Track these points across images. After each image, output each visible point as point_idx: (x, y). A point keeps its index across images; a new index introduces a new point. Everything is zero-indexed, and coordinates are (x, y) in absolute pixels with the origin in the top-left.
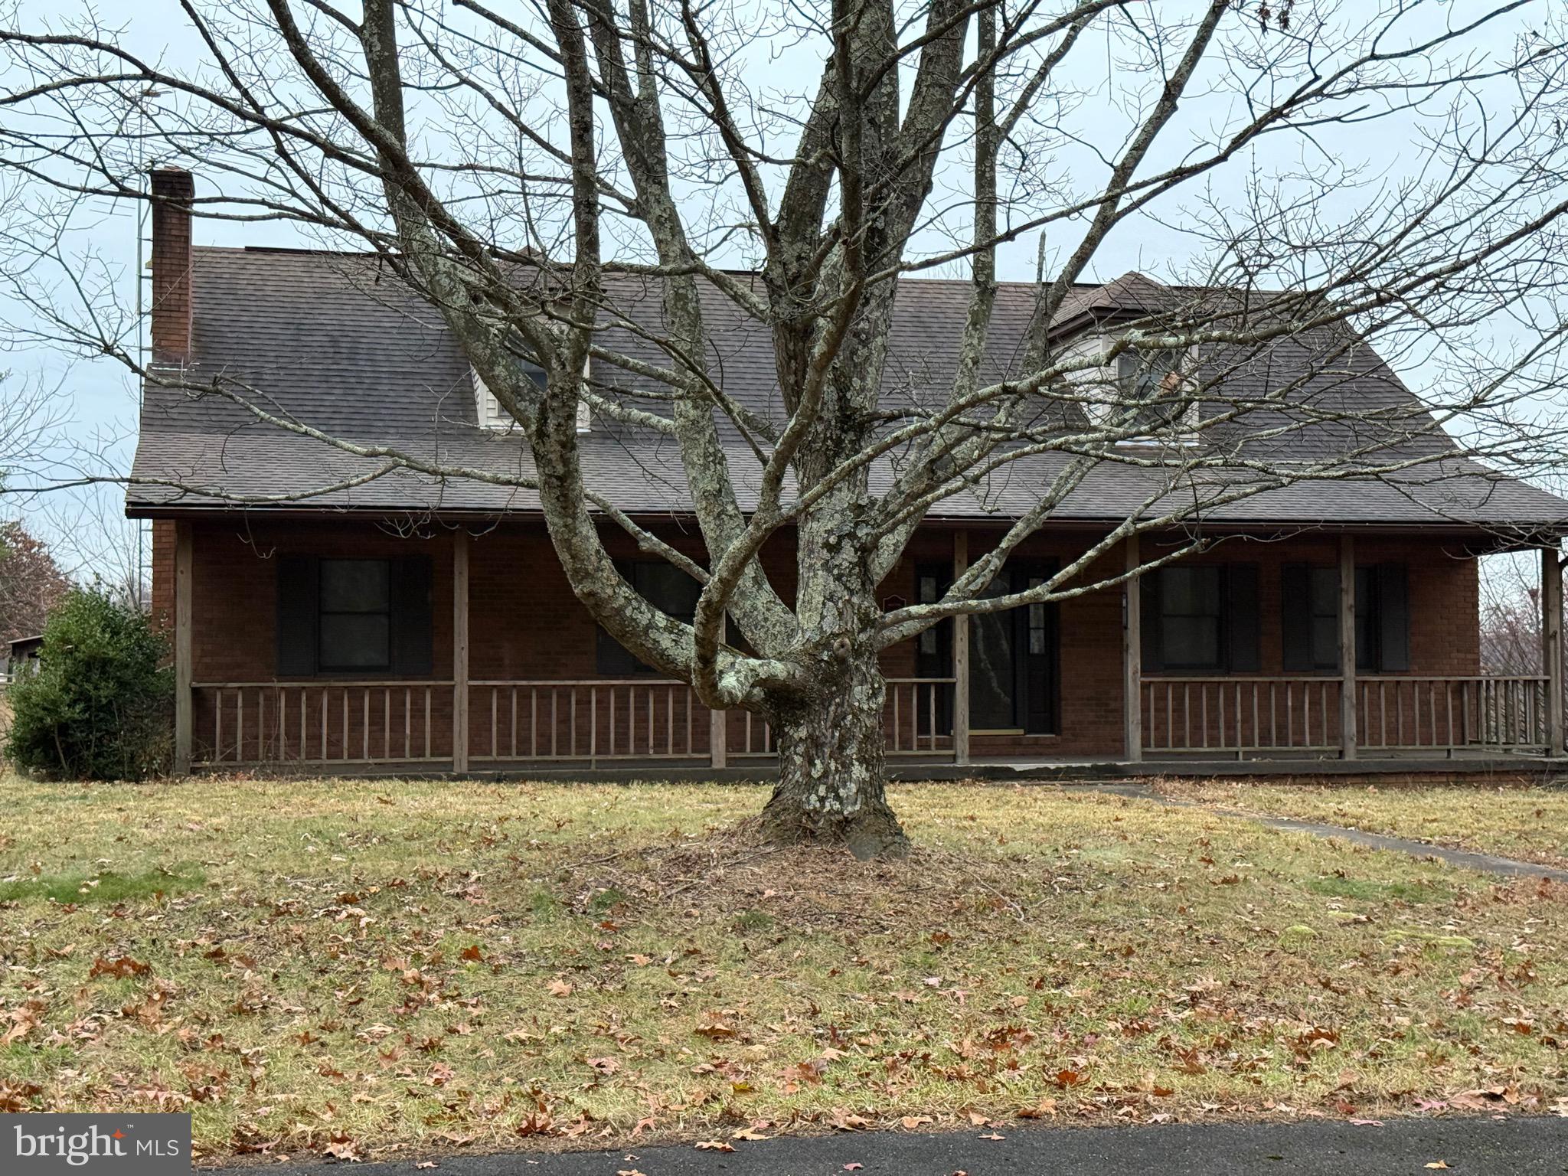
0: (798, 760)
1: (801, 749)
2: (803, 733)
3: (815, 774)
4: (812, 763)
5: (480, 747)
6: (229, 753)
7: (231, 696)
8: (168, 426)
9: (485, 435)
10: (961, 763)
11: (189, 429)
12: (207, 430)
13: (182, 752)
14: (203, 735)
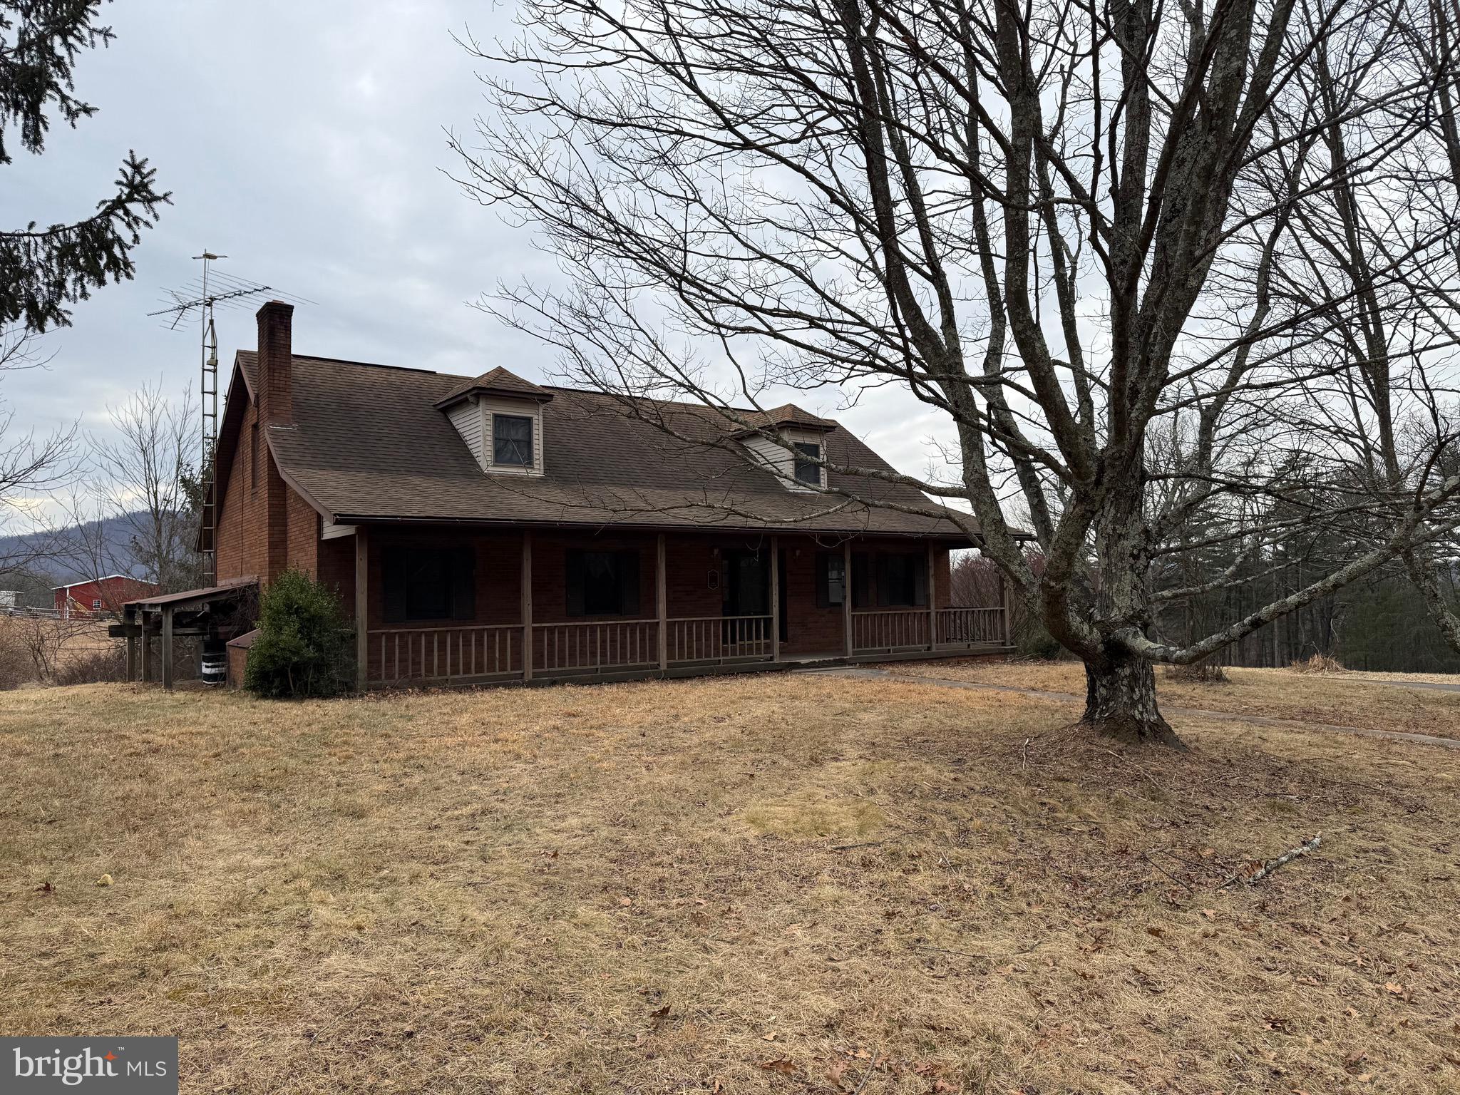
0: (1125, 689)
1: (1125, 682)
2: (1127, 671)
3: (1136, 697)
4: (1133, 691)
5: (537, 663)
6: (390, 676)
7: (390, 638)
8: (297, 464)
9: (488, 476)
10: (776, 661)
11: (311, 466)
12: (322, 468)
13: (362, 675)
14: (373, 663)
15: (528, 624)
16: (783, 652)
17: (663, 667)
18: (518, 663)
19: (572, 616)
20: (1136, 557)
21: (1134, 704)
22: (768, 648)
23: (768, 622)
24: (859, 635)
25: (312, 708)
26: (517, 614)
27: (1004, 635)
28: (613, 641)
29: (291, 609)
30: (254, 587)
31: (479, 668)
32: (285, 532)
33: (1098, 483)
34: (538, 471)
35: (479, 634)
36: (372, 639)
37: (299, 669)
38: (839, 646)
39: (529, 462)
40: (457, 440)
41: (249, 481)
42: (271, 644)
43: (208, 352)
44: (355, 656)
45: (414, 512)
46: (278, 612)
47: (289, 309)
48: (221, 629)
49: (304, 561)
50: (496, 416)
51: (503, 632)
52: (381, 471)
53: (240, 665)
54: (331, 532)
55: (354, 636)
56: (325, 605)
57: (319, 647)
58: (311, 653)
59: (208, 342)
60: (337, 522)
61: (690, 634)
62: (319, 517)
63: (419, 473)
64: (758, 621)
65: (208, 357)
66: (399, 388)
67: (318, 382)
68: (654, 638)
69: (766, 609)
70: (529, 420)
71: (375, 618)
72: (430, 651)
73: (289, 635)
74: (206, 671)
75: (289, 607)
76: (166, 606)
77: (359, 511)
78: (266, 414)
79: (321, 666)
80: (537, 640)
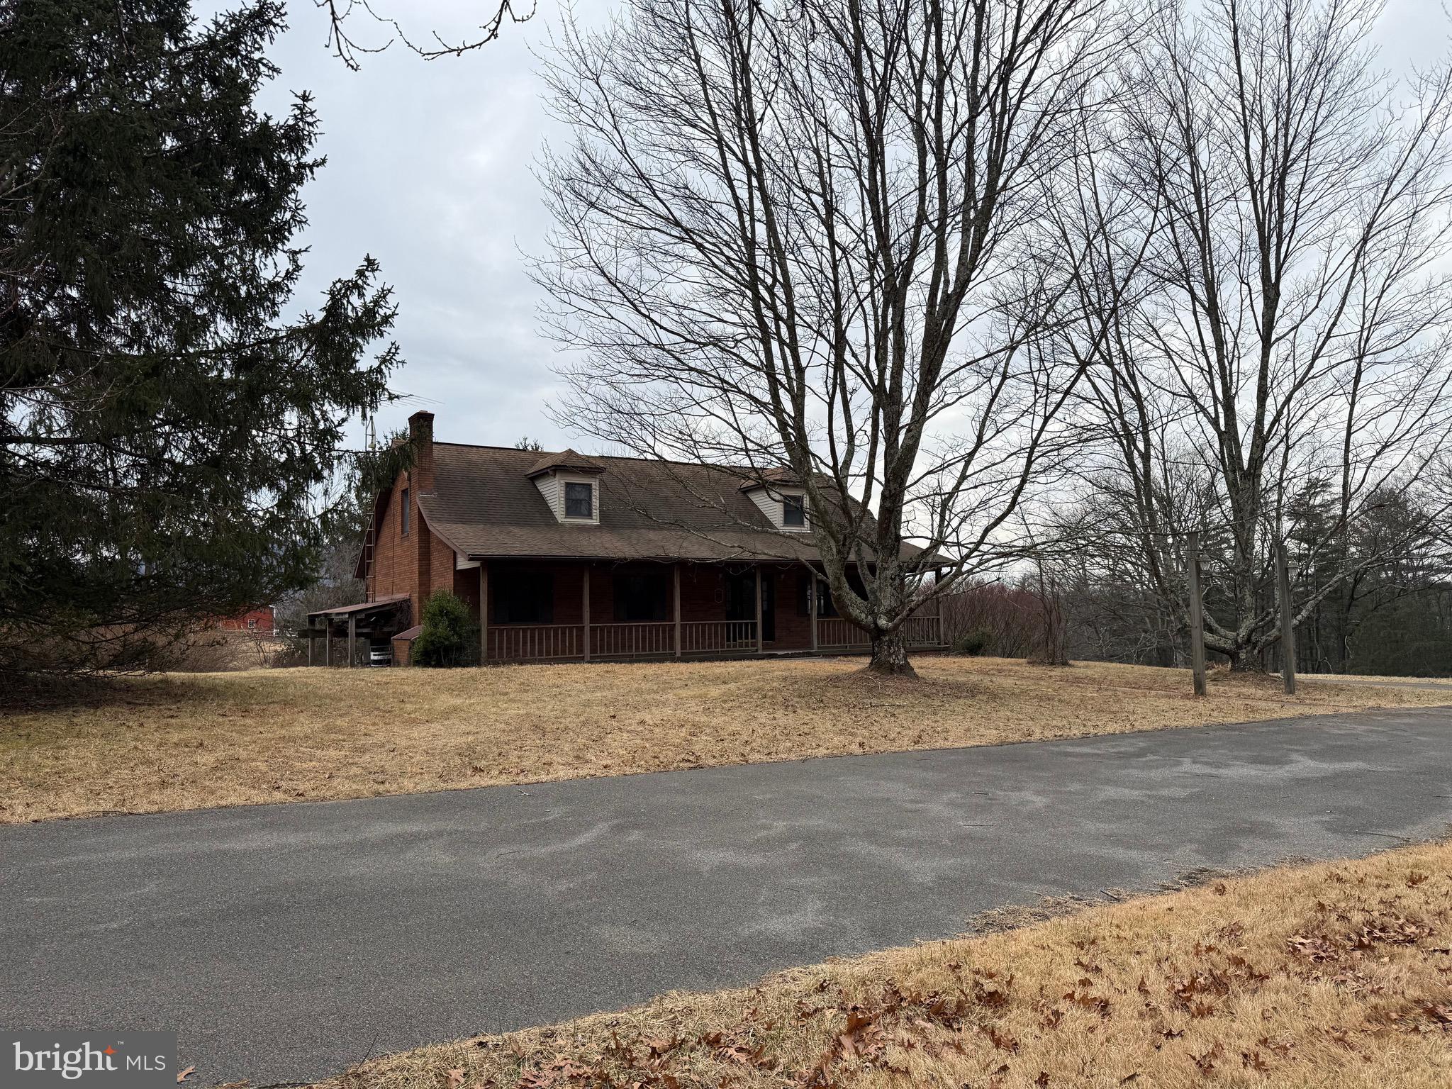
5: (593, 650)
6: (501, 655)
7: (501, 632)
8: (439, 521)
9: (562, 525)
10: (760, 652)
11: (448, 521)
12: (455, 522)
13: (484, 655)
14: (491, 648)
15: (587, 624)
16: (765, 647)
17: (679, 654)
18: (580, 650)
19: (617, 619)
20: (893, 579)
21: (890, 655)
22: (754, 645)
23: (754, 625)
24: (823, 637)
25: (457, 671)
26: (580, 618)
27: (939, 637)
28: (644, 638)
29: (443, 612)
30: (407, 602)
31: (556, 653)
32: (429, 565)
33: (844, 545)
34: (595, 521)
35: (556, 630)
36: (490, 634)
37: (447, 650)
38: (808, 644)
39: (590, 515)
40: (541, 500)
41: (399, 529)
42: (432, 634)
43: (369, 438)
44: (480, 643)
45: (515, 552)
46: (434, 615)
47: (432, 416)
48: (386, 629)
49: (443, 583)
50: (568, 485)
51: (570, 629)
52: (493, 524)
53: (402, 650)
54: (463, 564)
55: (479, 631)
56: (463, 610)
57: (460, 636)
58: (455, 639)
59: (369, 432)
60: (471, 559)
61: (697, 632)
62: (455, 553)
63: (517, 524)
64: (747, 624)
65: (369, 442)
66: (501, 464)
67: (448, 461)
68: (672, 638)
69: (754, 616)
70: (590, 485)
71: (492, 620)
72: (525, 643)
73: (442, 629)
74: (373, 657)
75: (441, 611)
76: (351, 614)
77: (483, 552)
78: (417, 486)
79: (460, 648)
80: (593, 637)
